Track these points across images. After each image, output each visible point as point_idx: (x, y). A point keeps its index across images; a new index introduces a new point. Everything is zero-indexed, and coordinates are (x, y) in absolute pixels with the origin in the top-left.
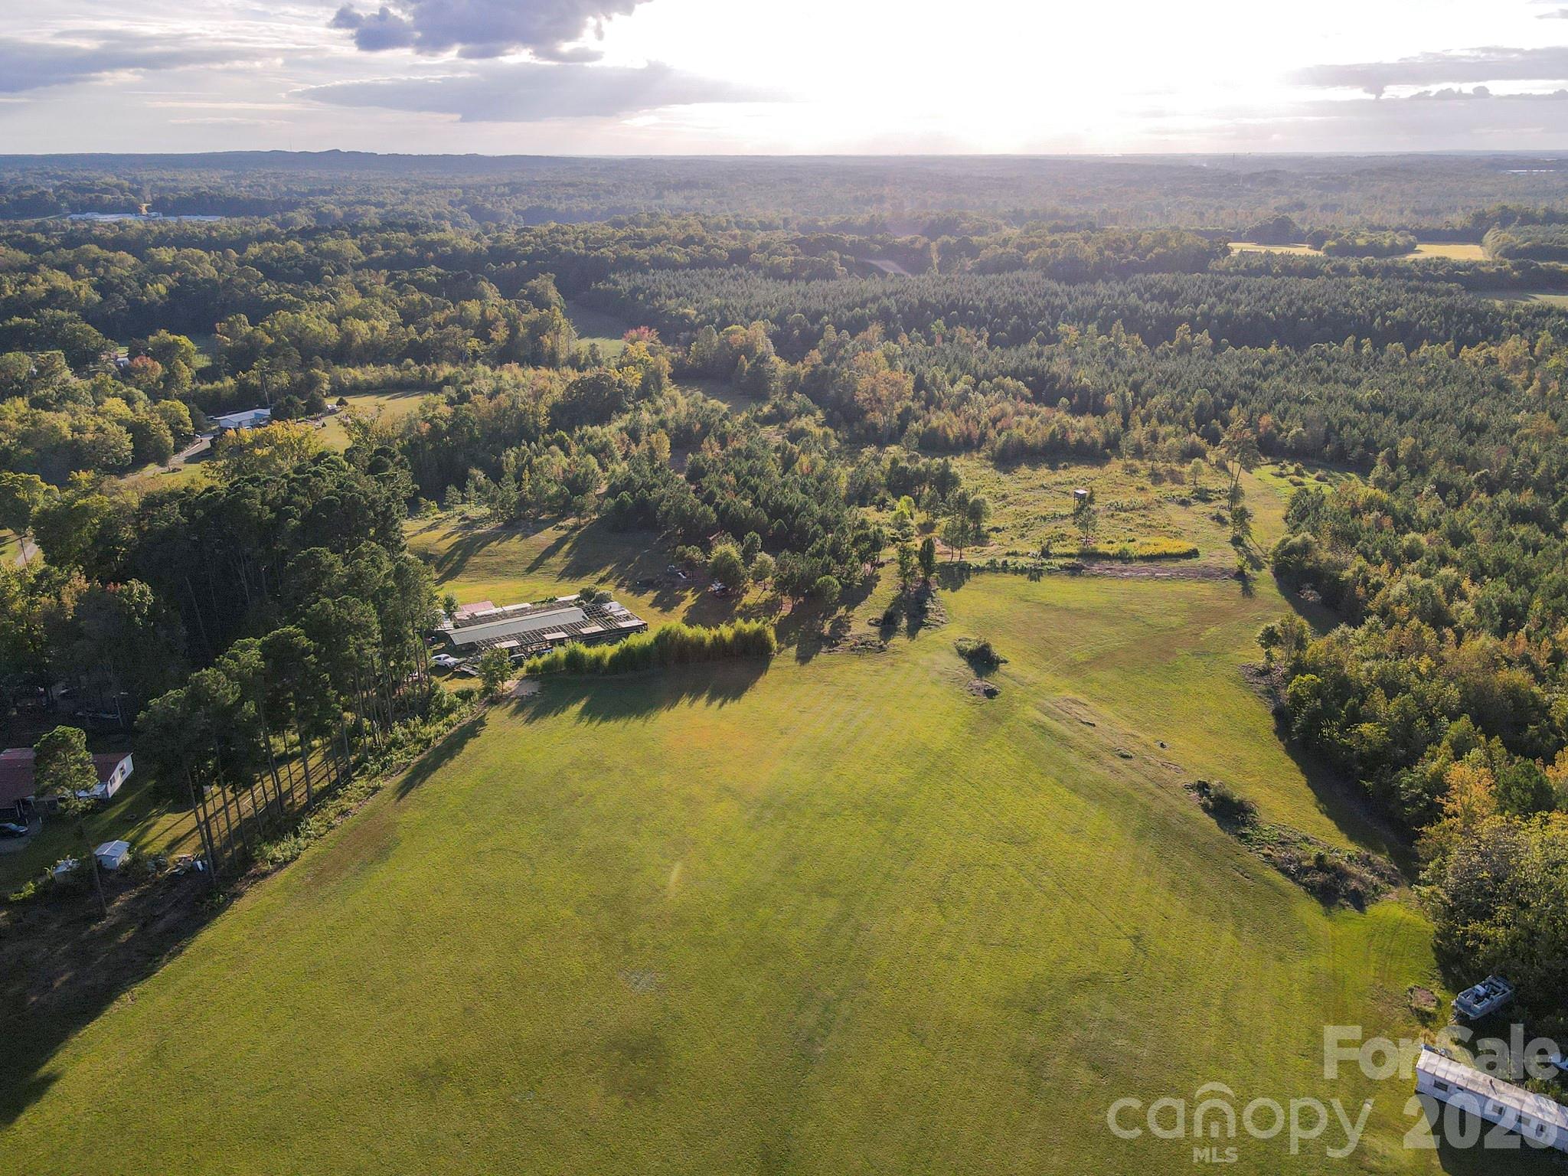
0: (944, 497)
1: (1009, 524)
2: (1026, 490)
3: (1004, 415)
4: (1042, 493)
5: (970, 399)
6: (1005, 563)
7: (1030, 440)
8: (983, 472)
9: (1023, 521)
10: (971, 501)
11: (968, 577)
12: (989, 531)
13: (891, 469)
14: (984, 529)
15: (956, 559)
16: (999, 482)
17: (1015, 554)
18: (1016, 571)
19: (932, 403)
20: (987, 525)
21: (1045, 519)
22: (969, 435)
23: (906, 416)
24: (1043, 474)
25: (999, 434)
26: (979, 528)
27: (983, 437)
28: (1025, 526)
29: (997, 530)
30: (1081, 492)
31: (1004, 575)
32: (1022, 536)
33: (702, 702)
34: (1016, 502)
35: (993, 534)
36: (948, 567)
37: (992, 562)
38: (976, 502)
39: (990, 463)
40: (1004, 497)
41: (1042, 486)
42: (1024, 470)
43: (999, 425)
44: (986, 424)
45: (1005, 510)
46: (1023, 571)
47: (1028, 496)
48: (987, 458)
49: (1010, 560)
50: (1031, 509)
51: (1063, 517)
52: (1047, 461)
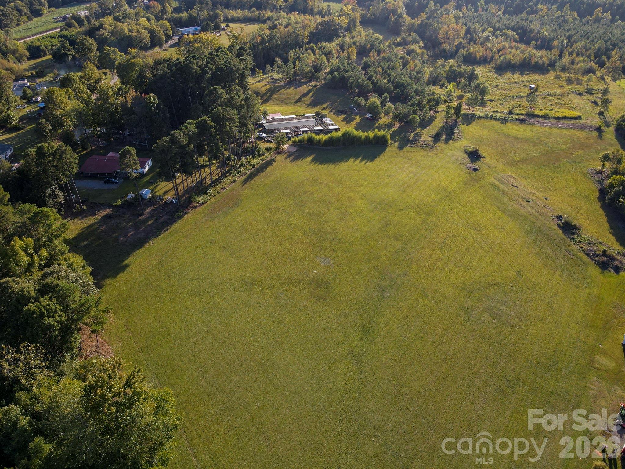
0: (470, 84)
1: (497, 98)
2: (507, 84)
3: (504, 48)
4: (514, 86)
5: (490, 40)
6: (492, 115)
7: (513, 60)
8: (490, 74)
9: (504, 97)
10: (482, 87)
11: (474, 120)
12: (487, 101)
13: (449, 70)
14: (485, 100)
15: (471, 112)
16: (496, 79)
17: (497, 112)
18: (496, 119)
19: (472, 40)
20: (486, 98)
21: (513, 97)
22: (486, 57)
23: (460, 46)
24: (517, 77)
25: (500, 57)
26: (483, 99)
27: (492, 58)
28: (504, 100)
29: (491, 101)
30: (532, 86)
31: (491, 120)
32: (502, 104)
33: (358, 161)
34: (502, 89)
35: (489, 102)
36: (467, 115)
37: (486, 115)
38: (484, 87)
39: (493, 70)
40: (497, 86)
41: (515, 82)
42: (509, 74)
43: (501, 53)
44: (495, 52)
45: (496, 92)
46: (499, 119)
47: (507, 86)
48: (493, 68)
49: (494, 114)
50: (508, 92)
51: (522, 97)
52: (520, 71)
